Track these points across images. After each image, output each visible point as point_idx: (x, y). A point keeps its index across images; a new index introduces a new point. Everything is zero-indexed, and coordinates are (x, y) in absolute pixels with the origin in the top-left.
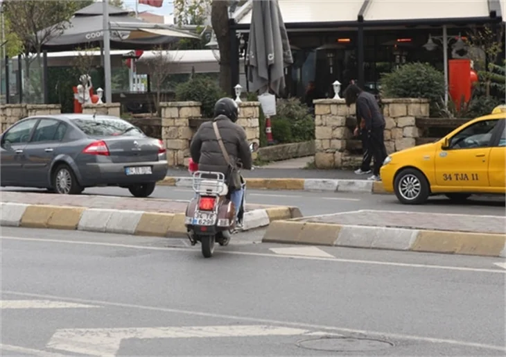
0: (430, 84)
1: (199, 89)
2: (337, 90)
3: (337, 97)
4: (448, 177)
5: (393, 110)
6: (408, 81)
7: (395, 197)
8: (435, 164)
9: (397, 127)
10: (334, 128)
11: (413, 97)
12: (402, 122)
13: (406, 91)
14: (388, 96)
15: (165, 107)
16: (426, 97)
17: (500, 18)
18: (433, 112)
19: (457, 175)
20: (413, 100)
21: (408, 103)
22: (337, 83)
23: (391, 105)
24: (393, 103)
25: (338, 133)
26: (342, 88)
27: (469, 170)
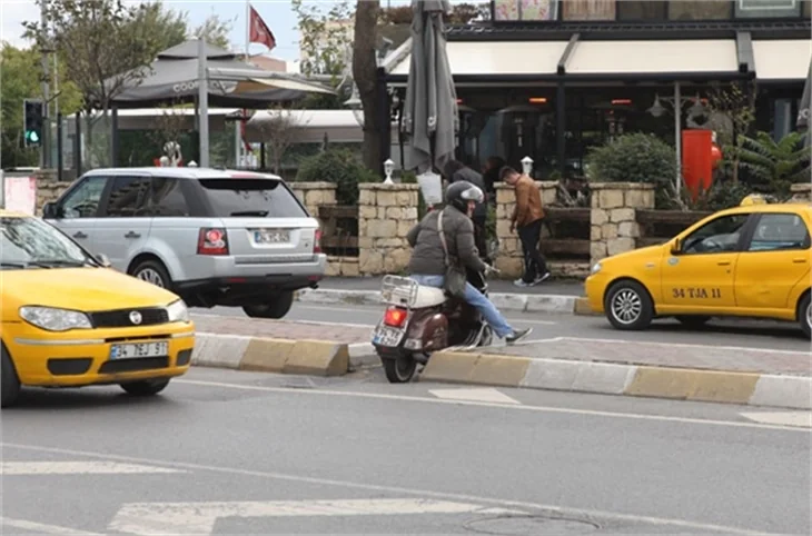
0: (656, 164)
1: (334, 164)
2: (527, 169)
4: (679, 293)
5: (605, 200)
6: (624, 159)
7: (605, 320)
8: (661, 274)
9: (610, 222)
11: (633, 181)
12: (617, 215)
13: (623, 172)
14: (597, 181)
16: (650, 181)
17: (754, 74)
18: (659, 203)
19: (691, 290)
20: (632, 185)
21: (625, 190)
22: (527, 159)
23: (602, 192)
24: (605, 188)
26: (535, 166)
27: (708, 283)
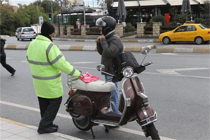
0: (162, 19)
3: (142, 22)
4: (175, 38)
6: (158, 18)
7: (163, 43)
8: (172, 35)
9: (156, 28)
10: (142, 29)
11: (159, 22)
13: (157, 20)
14: (154, 22)
18: (163, 25)
19: (177, 38)
20: (160, 22)
21: (158, 23)
22: (141, 19)
23: (155, 24)
25: (143, 30)
27: (180, 37)
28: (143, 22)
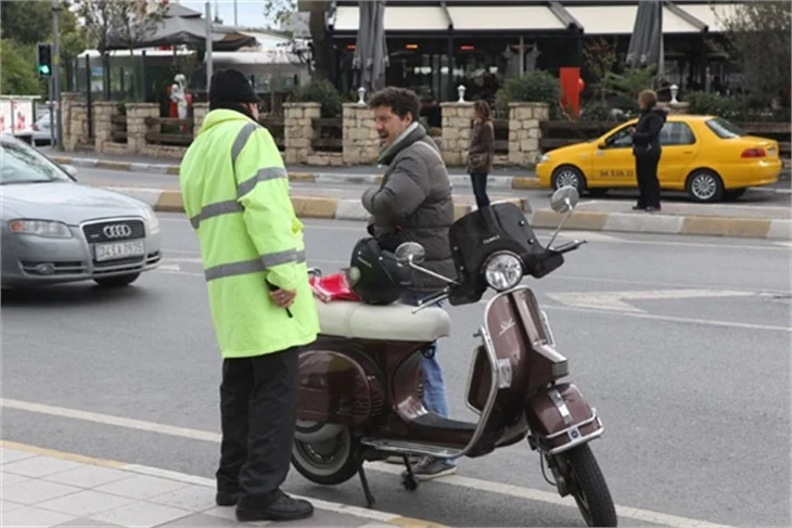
0: (551, 90)
1: (319, 91)
2: (461, 94)
3: (461, 101)
4: (604, 174)
5: (519, 115)
6: (531, 87)
9: (522, 128)
10: (461, 129)
11: (537, 101)
12: (527, 124)
13: (530, 95)
14: (513, 101)
15: (288, 108)
16: (548, 102)
17: (582, 30)
18: (552, 115)
20: (538, 104)
21: (533, 108)
22: (462, 88)
23: (517, 110)
24: (519, 106)
25: (465, 134)
26: (466, 92)
28: (466, 99)
